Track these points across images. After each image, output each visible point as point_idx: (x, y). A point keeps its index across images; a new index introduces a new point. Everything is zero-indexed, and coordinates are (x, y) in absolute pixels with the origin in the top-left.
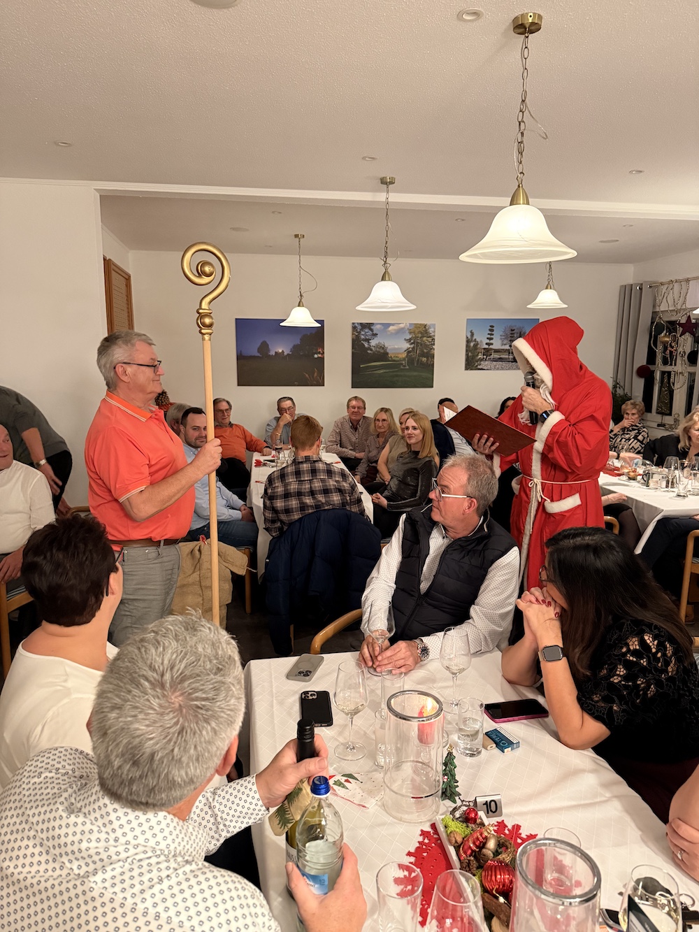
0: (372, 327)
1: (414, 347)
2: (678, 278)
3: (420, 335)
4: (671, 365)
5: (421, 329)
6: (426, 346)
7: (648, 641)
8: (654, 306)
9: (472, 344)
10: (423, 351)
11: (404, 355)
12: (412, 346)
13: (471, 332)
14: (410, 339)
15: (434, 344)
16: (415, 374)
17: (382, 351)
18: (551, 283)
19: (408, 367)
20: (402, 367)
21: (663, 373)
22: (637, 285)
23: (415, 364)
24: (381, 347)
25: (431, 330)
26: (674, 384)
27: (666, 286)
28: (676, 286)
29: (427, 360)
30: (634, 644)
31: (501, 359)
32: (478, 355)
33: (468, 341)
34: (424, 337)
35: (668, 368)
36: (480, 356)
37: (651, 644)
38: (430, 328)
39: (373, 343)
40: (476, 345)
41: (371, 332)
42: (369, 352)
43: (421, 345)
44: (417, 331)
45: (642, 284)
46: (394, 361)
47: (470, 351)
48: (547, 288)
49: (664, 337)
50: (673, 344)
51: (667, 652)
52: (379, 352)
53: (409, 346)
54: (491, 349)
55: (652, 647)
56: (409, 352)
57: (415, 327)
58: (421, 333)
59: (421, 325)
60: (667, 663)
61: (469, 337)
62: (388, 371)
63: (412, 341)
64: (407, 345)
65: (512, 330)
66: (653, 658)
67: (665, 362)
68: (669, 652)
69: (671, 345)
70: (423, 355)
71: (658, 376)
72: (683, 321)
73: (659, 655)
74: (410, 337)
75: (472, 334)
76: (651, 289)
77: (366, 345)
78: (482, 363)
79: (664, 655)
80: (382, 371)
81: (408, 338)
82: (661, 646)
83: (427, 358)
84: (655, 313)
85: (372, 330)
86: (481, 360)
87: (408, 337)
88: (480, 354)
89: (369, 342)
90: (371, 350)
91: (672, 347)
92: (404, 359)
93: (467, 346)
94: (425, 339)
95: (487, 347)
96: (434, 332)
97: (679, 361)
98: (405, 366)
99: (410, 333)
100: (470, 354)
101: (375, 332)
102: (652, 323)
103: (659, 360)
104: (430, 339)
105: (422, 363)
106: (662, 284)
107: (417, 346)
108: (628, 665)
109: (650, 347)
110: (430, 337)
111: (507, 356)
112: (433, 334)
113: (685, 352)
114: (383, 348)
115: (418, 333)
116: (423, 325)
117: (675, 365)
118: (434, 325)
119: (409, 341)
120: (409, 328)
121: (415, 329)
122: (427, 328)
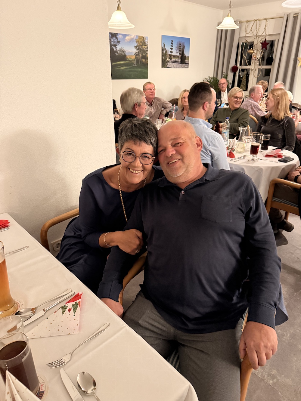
0: (117, 36)
1: (138, 52)
5: (141, 40)
6: (144, 52)
9: (164, 52)
10: (143, 55)
11: (134, 57)
13: (164, 44)
15: (148, 51)
16: (140, 70)
17: (123, 54)
19: (136, 65)
20: (133, 65)
21: (243, 70)
23: (140, 63)
24: (122, 51)
25: (146, 41)
29: (145, 61)
31: (175, 62)
32: (167, 59)
33: (163, 50)
34: (142, 45)
36: (168, 59)
39: (118, 47)
40: (166, 52)
41: (117, 40)
42: (116, 54)
43: (142, 50)
46: (129, 61)
47: (164, 56)
49: (250, 50)
52: (121, 54)
53: (136, 51)
54: (172, 55)
56: (136, 55)
58: (142, 42)
59: (141, 37)
61: (163, 47)
62: (126, 67)
63: (138, 48)
65: (180, 44)
70: (143, 57)
74: (137, 45)
75: (164, 46)
77: (115, 50)
78: (169, 63)
80: (124, 68)
81: (135, 46)
83: (145, 59)
85: (117, 38)
86: (168, 62)
88: (168, 58)
89: (116, 47)
90: (118, 53)
92: (134, 60)
93: (163, 53)
94: (144, 46)
95: (170, 53)
96: (148, 42)
99: (137, 42)
100: (164, 58)
101: (119, 40)
104: (146, 47)
105: (143, 63)
106: (248, 21)
107: (140, 51)
110: (146, 45)
111: (178, 60)
114: (123, 51)
115: (140, 42)
118: (148, 37)
119: (136, 47)
120: (136, 39)
121: (139, 39)
122: (144, 39)
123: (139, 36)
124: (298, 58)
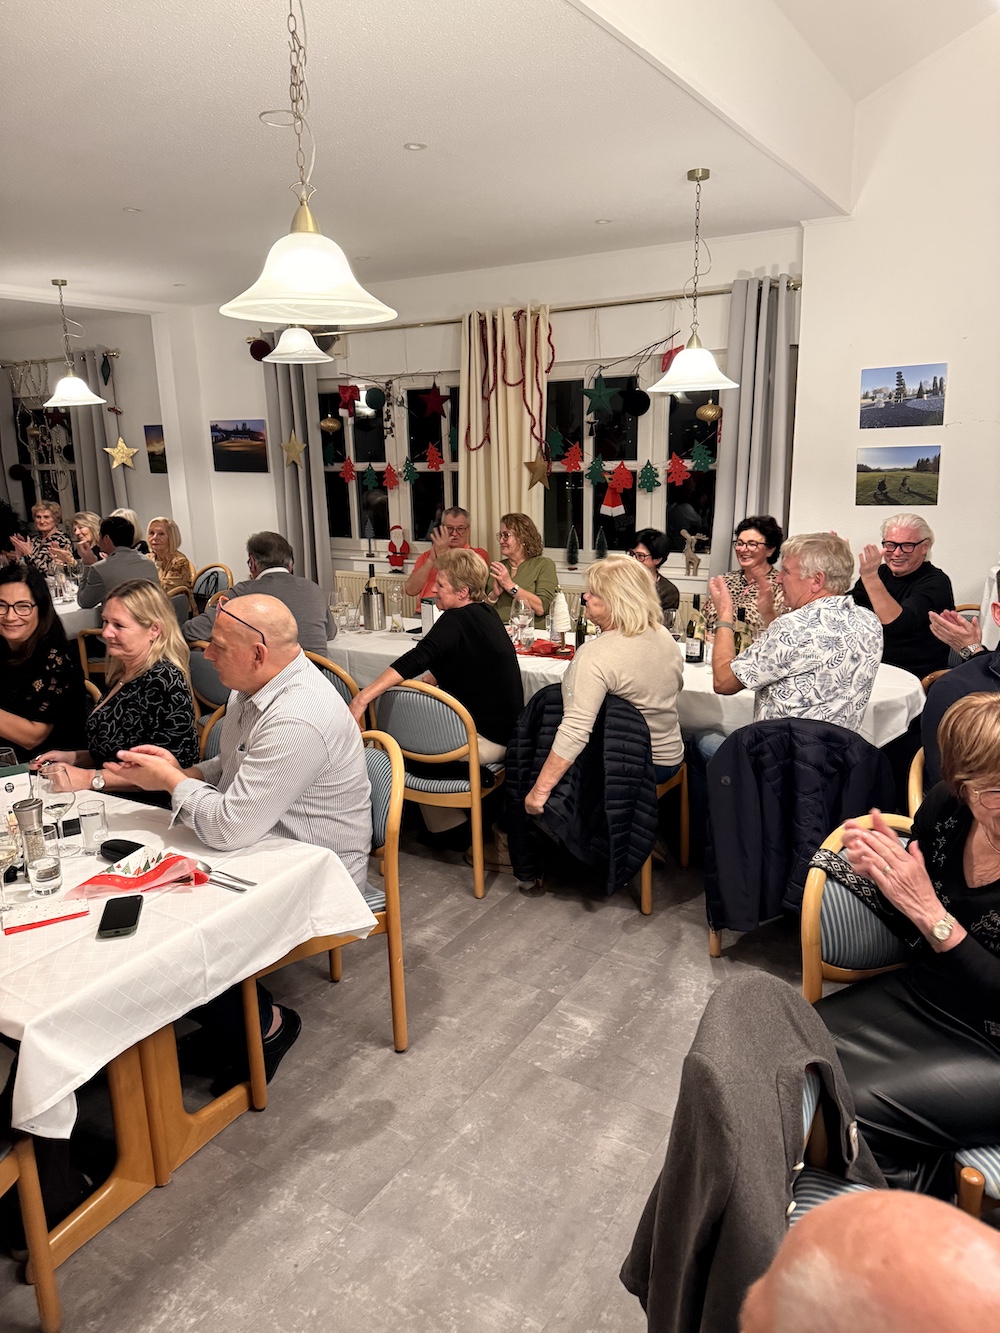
2: (34, 358)
4: (48, 462)
8: (13, 392)
21: (43, 473)
26: (56, 485)
27: (22, 368)
28: (34, 368)
35: (46, 467)
49: (32, 429)
50: (45, 438)
67: (41, 461)
69: (42, 440)
71: (37, 477)
72: (51, 411)
76: (4, 370)
84: (16, 401)
91: (45, 442)
97: (57, 459)
102: (15, 411)
103: (34, 457)
106: (16, 365)
109: (19, 444)
113: (60, 447)
117: (53, 462)
124: (107, 450)
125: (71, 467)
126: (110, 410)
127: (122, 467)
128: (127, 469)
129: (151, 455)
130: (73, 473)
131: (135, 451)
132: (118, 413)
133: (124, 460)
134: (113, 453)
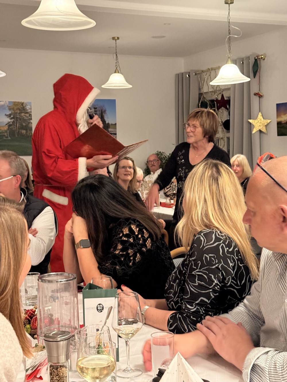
1: (14, 122)
3: (18, 111)
5: (19, 107)
6: (25, 120)
7: (133, 229)
8: (200, 89)
10: (22, 125)
11: (6, 128)
12: (12, 120)
14: (10, 115)
15: (31, 119)
16: (17, 143)
18: (118, 68)
19: (10, 138)
20: (4, 138)
22: (186, 73)
23: (16, 136)
25: (28, 107)
27: (205, 73)
29: (27, 132)
30: (126, 231)
34: (22, 113)
37: (135, 230)
38: (26, 105)
43: (20, 119)
44: (15, 108)
45: (189, 73)
48: (115, 72)
51: (145, 235)
53: (10, 121)
55: (136, 231)
56: (10, 126)
57: (14, 105)
58: (20, 110)
59: (18, 103)
60: (145, 240)
63: (12, 116)
64: (7, 120)
66: (136, 238)
68: (146, 235)
70: (22, 128)
72: (219, 99)
73: (140, 236)
74: (10, 112)
76: (196, 76)
79: (143, 236)
82: (141, 231)
83: (26, 130)
84: (200, 94)
87: (8, 113)
92: (6, 132)
94: (23, 114)
96: (31, 109)
98: (7, 137)
99: (10, 109)
102: (199, 102)
104: (27, 115)
105: (22, 135)
106: (203, 71)
107: (17, 120)
108: (123, 243)
110: (27, 113)
112: (29, 110)
113: (222, 122)
115: (17, 109)
116: (20, 103)
118: (30, 103)
119: (9, 116)
120: (9, 106)
121: (14, 106)
122: (24, 105)
123: (14, 102)
124: (250, 121)
125: (227, 135)
126: (256, 94)
127: (259, 132)
128: (262, 134)
129: (279, 124)
130: (228, 139)
131: (269, 121)
132: (260, 96)
133: (260, 128)
134: (254, 124)
